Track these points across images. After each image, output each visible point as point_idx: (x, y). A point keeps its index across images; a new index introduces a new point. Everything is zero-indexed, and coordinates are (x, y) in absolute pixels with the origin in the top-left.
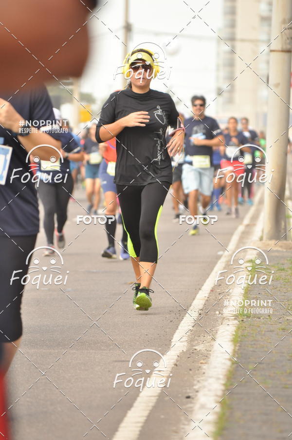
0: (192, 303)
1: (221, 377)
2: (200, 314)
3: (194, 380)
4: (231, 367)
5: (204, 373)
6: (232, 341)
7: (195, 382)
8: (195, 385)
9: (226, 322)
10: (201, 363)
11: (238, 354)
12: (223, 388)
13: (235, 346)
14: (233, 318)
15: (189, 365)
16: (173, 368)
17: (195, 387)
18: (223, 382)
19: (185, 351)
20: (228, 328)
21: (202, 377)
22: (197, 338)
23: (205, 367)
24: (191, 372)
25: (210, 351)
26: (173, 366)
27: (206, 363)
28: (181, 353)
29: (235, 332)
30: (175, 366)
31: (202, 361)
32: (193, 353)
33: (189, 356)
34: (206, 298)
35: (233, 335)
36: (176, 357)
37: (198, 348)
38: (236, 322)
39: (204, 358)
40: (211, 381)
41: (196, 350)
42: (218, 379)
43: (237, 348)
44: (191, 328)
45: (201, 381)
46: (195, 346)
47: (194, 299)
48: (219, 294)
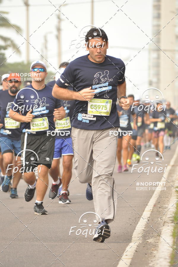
0: (143, 213)
1: (167, 257)
2: (149, 220)
3: (149, 260)
4: (173, 251)
5: (155, 256)
6: (172, 236)
7: (150, 262)
8: (150, 263)
9: (166, 224)
10: (152, 250)
11: (176, 244)
12: (169, 264)
13: (174, 238)
14: (171, 222)
15: (144, 251)
16: (134, 253)
17: (150, 265)
18: (169, 261)
19: (141, 243)
20: (168, 228)
21: (154, 258)
22: (148, 235)
23: (155, 252)
24: (146, 256)
25: (157, 243)
26: (135, 252)
27: (155, 250)
28: (138, 244)
29: (174, 230)
30: (136, 252)
31: (153, 249)
32: (146, 244)
33: (144, 246)
34: (151, 210)
35: (173, 232)
36: (136, 247)
37: (149, 241)
38: (173, 224)
39: (154, 247)
40: (161, 260)
41: (148, 242)
42: (165, 259)
43: (175, 240)
44: (143, 229)
45: (154, 261)
46: (147, 240)
47: (144, 211)
48: (159, 208)
